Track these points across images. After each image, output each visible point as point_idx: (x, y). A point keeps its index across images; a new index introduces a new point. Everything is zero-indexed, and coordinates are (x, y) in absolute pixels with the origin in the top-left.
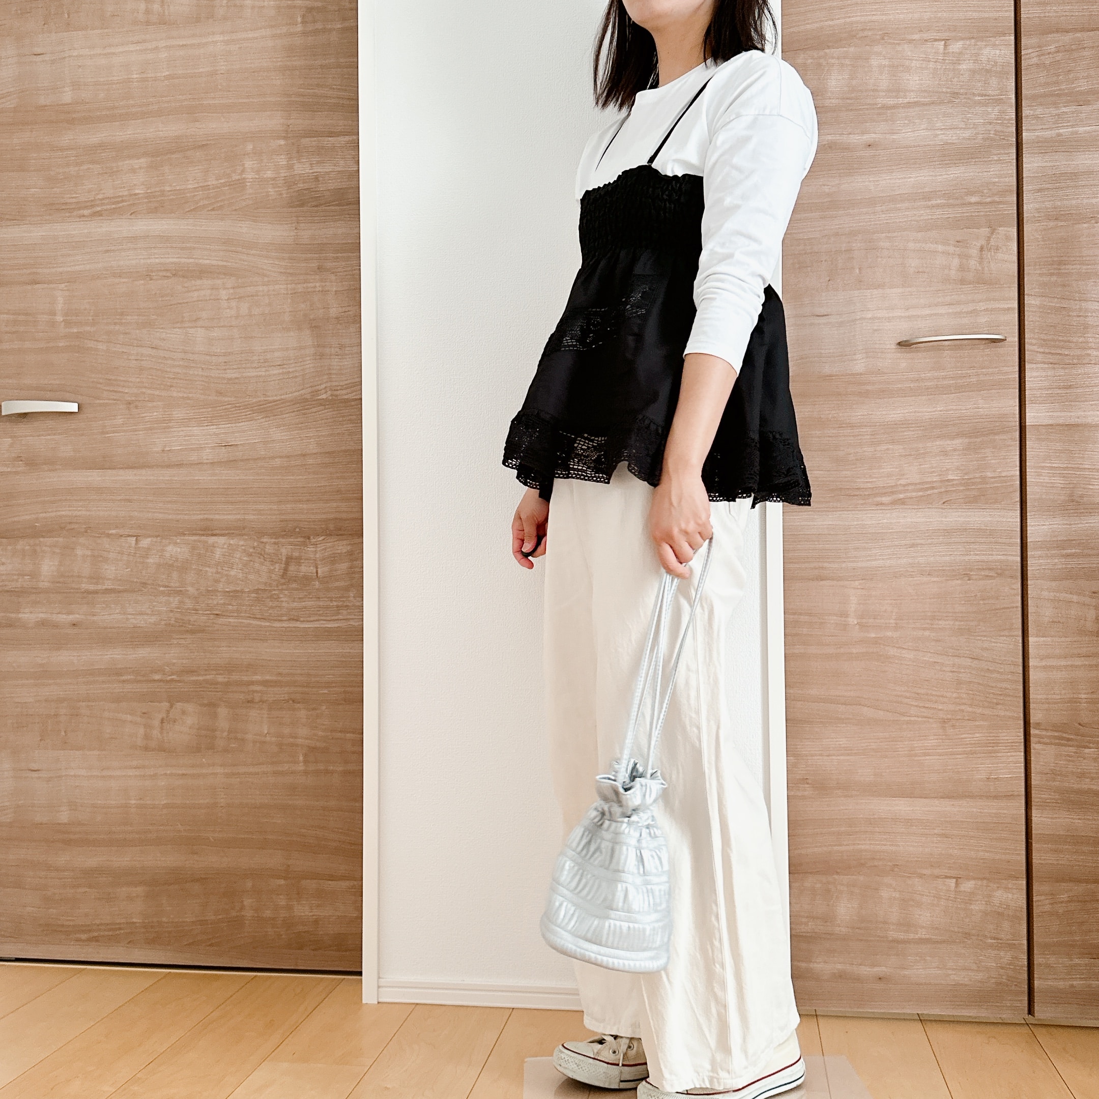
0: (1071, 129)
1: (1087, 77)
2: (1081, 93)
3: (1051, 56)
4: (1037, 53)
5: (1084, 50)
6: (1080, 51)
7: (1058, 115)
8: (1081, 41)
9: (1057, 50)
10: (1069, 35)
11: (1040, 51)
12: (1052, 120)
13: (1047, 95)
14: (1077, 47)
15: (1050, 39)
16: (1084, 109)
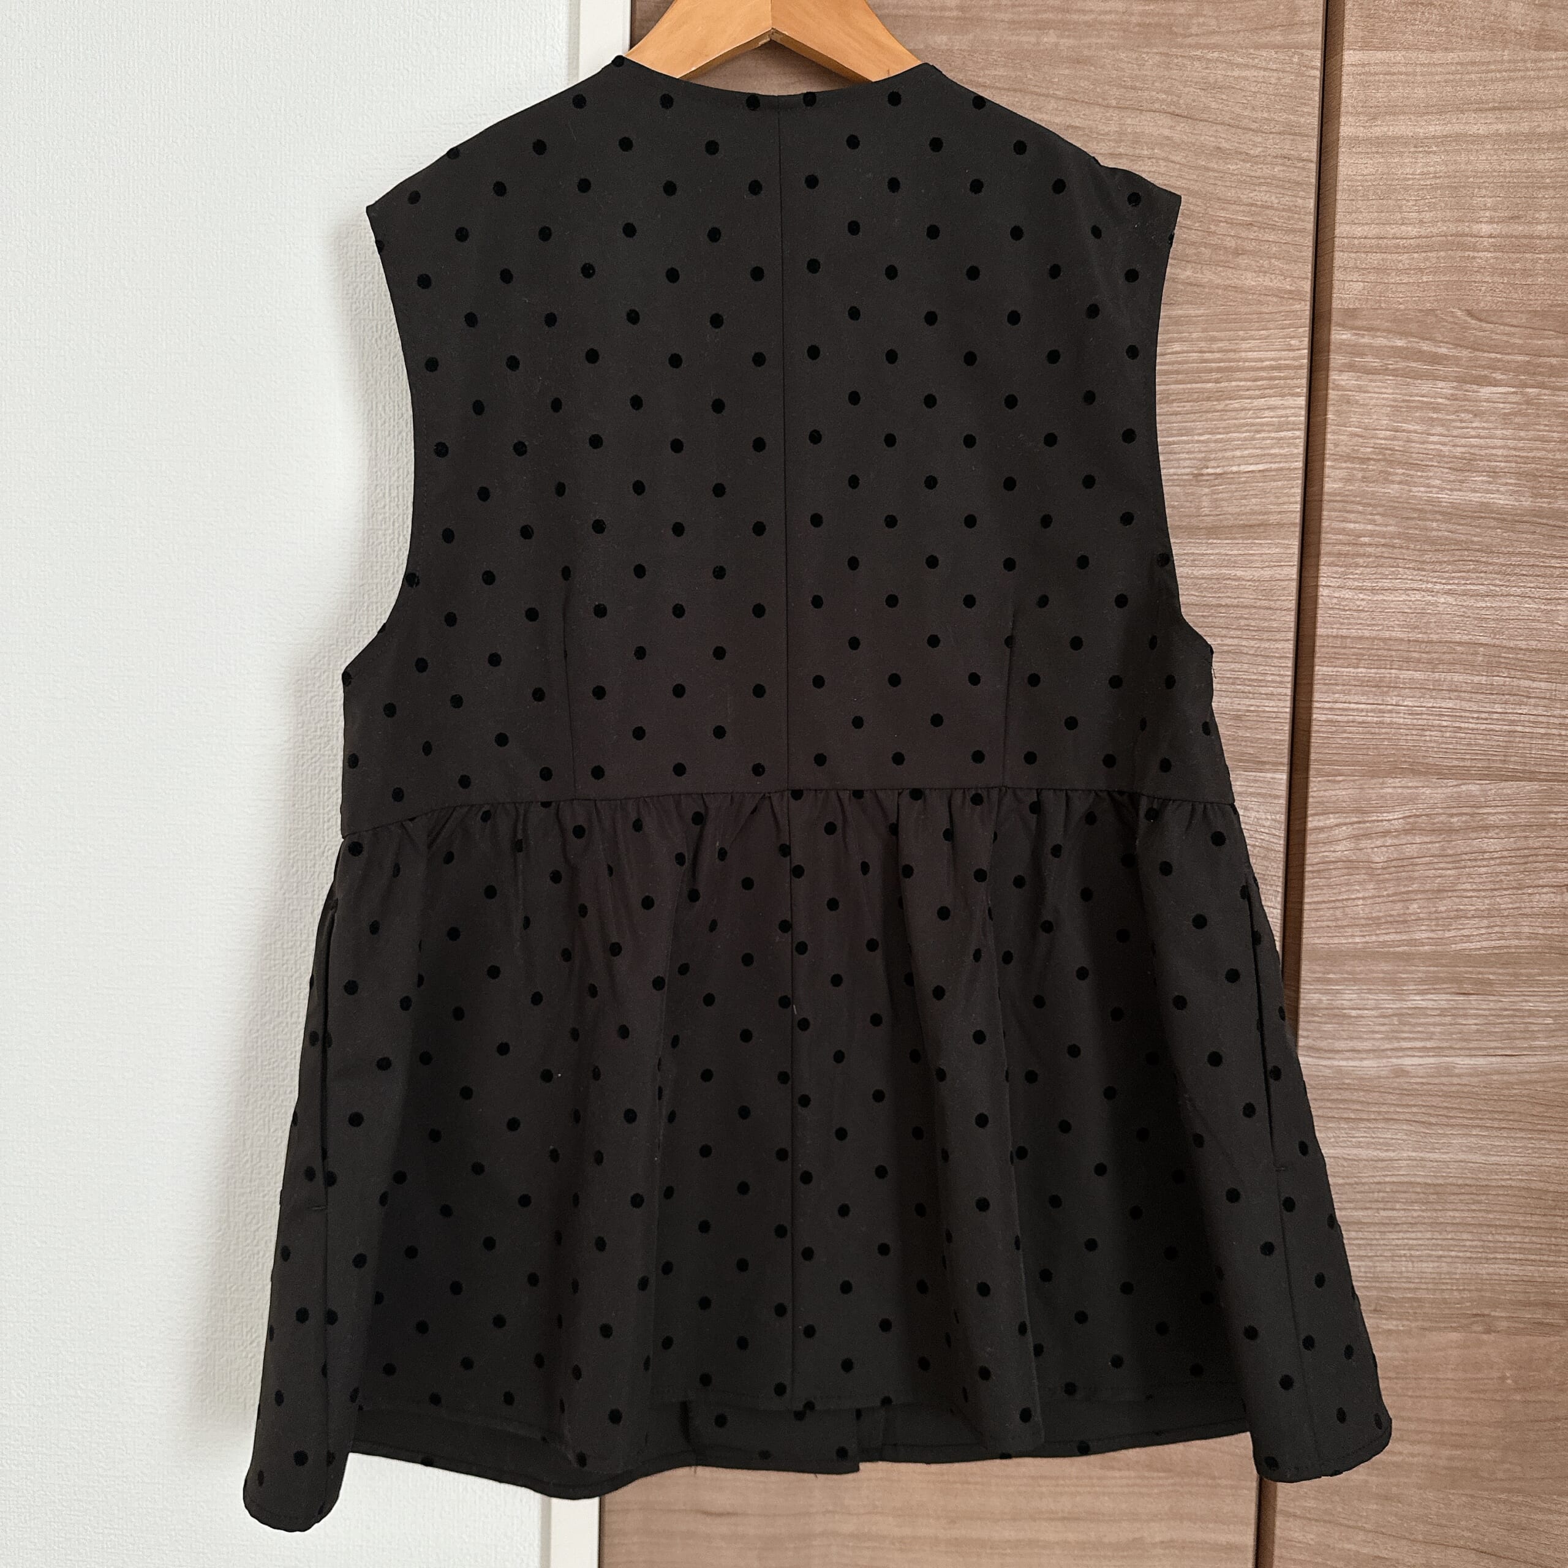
0: (1432, 1060)
1: (1489, 914)
2: (1468, 958)
3: (1389, 842)
4: (1350, 827)
5: (1483, 835)
6: (1474, 835)
7: (1402, 1015)
8: (1478, 807)
9: (1407, 827)
10: (1447, 787)
11: (1359, 822)
12: (1383, 1029)
13: (1374, 953)
14: (1465, 822)
15: (1390, 790)
16: (1475, 1004)
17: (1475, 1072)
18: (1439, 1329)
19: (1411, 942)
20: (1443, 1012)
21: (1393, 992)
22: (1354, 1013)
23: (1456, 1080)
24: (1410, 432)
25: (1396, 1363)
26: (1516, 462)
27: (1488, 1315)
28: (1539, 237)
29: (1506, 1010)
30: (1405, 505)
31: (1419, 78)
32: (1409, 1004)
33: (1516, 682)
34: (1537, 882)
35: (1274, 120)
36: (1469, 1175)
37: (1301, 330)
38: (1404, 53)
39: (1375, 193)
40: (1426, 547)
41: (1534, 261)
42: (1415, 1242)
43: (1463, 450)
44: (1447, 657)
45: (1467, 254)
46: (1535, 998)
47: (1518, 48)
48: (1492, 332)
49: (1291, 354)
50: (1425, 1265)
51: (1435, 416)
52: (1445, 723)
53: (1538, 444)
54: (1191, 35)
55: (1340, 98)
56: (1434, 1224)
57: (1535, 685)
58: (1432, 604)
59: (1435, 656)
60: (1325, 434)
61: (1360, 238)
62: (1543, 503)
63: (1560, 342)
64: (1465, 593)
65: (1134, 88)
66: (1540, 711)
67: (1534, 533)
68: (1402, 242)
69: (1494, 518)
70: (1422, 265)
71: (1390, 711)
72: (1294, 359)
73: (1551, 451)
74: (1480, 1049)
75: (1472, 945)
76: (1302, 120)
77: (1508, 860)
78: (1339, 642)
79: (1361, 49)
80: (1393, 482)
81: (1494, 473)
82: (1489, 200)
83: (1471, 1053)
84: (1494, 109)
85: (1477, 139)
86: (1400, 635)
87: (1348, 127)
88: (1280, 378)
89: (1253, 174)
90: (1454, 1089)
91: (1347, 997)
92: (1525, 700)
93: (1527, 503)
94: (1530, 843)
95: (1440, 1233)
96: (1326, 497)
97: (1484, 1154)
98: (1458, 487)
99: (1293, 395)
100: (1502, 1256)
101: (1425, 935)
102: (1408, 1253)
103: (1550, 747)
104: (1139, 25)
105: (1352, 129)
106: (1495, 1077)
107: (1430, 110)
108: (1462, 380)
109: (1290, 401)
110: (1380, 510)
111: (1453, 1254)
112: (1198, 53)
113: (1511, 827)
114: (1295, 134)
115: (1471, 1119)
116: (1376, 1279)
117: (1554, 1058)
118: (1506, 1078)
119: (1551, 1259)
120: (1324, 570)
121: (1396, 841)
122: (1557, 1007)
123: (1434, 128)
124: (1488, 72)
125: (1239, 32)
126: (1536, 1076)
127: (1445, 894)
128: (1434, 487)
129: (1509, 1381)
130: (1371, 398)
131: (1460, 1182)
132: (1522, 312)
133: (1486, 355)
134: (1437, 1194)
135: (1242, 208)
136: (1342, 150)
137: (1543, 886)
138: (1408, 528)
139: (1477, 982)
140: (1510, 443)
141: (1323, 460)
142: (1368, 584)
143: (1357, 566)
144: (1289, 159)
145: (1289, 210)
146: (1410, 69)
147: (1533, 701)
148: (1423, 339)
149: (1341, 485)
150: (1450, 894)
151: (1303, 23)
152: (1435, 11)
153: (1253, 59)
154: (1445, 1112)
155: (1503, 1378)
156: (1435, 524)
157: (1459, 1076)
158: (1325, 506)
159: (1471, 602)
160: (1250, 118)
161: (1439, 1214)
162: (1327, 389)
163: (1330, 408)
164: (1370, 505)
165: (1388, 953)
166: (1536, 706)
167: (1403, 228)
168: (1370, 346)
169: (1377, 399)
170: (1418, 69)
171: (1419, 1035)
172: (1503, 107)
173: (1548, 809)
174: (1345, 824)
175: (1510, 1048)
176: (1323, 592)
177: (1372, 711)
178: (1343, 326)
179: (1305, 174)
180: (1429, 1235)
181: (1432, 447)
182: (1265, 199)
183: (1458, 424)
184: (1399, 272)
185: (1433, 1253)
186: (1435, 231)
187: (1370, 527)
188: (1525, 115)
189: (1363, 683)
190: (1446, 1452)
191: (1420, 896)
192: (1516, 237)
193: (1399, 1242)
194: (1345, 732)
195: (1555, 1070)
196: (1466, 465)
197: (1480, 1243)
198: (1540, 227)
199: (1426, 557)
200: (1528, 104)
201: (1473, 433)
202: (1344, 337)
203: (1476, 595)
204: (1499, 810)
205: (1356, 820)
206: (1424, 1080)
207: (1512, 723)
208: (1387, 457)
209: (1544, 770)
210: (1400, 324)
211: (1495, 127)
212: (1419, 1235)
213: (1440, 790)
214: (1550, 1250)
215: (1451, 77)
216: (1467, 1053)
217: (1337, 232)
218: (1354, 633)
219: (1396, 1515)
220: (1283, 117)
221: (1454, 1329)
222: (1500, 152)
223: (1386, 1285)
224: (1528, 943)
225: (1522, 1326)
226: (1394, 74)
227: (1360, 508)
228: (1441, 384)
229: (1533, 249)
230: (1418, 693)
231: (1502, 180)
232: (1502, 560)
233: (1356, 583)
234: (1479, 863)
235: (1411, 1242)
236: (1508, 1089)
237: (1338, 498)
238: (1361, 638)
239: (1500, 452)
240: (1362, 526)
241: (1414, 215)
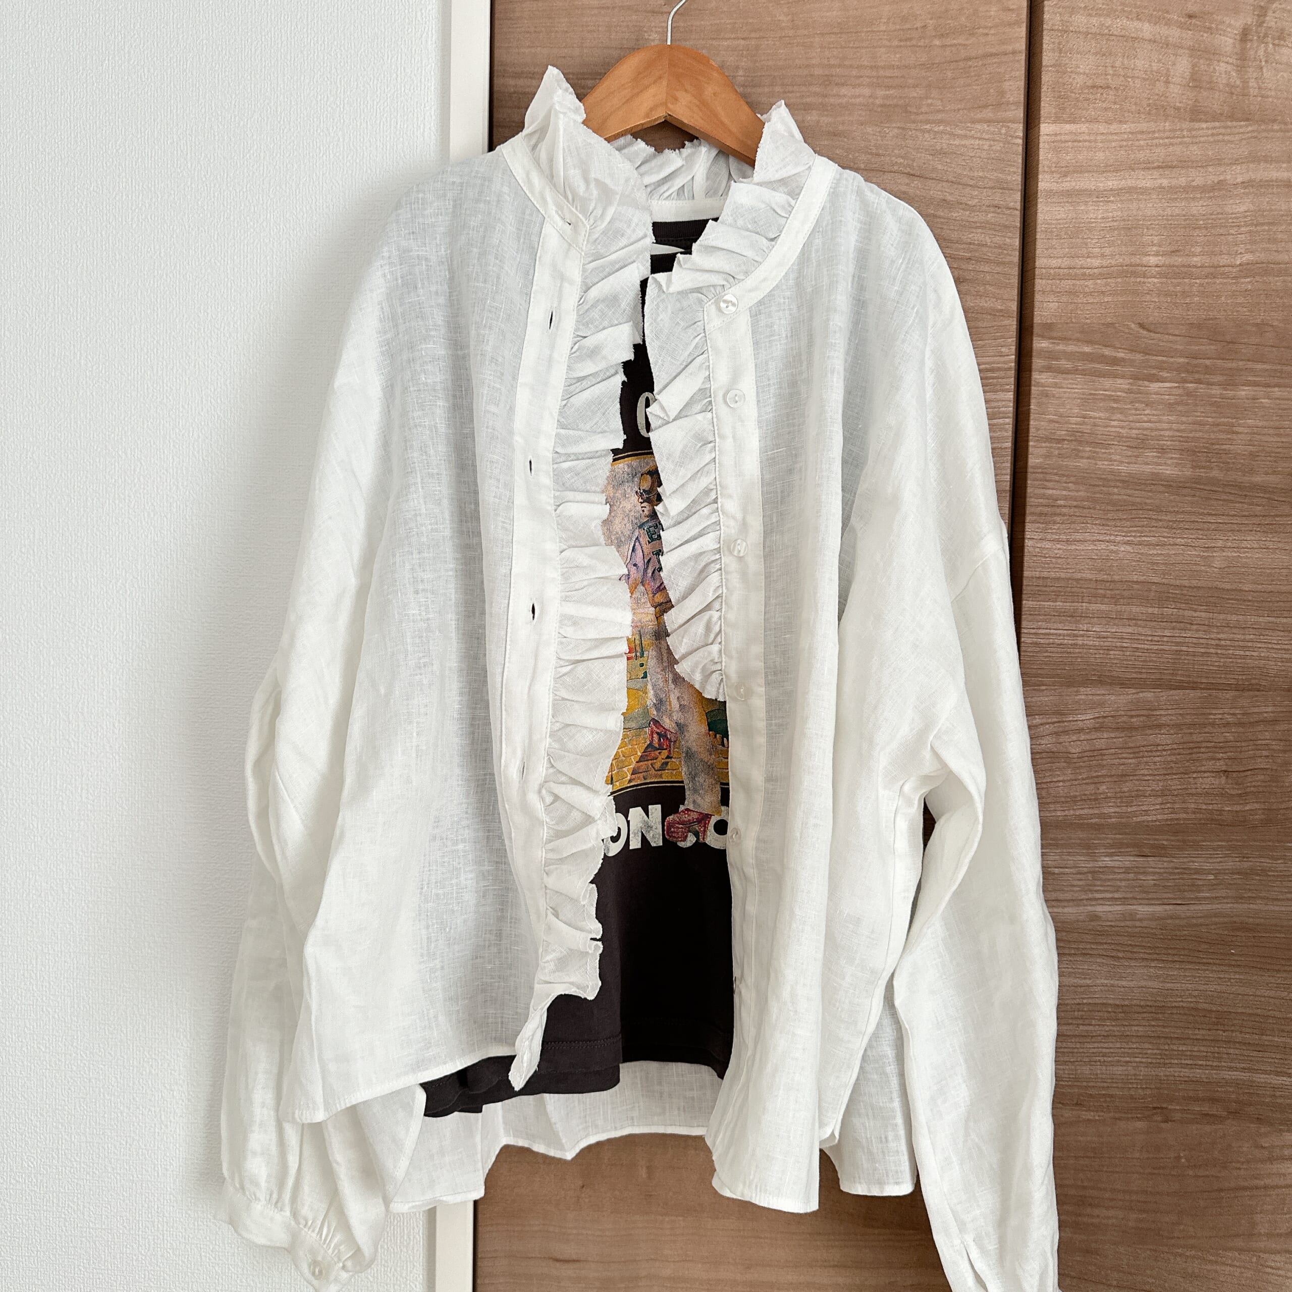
0: (1119, 908)
1: (1162, 793)
2: (1146, 828)
3: (1083, 737)
5: (1157, 731)
6: (1150, 732)
7: (1094, 872)
8: (1152, 710)
9: (1097, 725)
10: (1128, 694)
11: (1059, 722)
12: (1080, 883)
13: (1071, 824)
14: (1144, 721)
15: (1083, 697)
16: (1152, 864)
17: (1153, 918)
18: (1128, 1119)
19: (1100, 816)
20: (1127, 870)
21: (1088, 855)
22: (1056, 871)
23: (1138, 924)
24: (1096, 418)
25: (1094, 1145)
26: (1180, 441)
27: (1166, 1108)
28: (1195, 267)
29: (1177, 868)
30: (1093, 475)
31: (1101, 145)
32: (1100, 864)
33: (1181, 612)
34: (1199, 769)
35: (986, 177)
36: (1150, 998)
37: (1010, 340)
38: (1087, 125)
39: (1066, 233)
40: (1109, 508)
41: (1191, 285)
42: (1108, 1050)
43: (1137, 432)
44: (1126, 593)
45: (1138, 280)
46: (1200, 860)
47: (1177, 120)
48: (1160, 340)
49: (1002, 359)
50: (1115, 1068)
51: (1115, 405)
52: (1125, 645)
53: (1197, 427)
54: (922, 113)
55: (1038, 160)
56: (1124, 1037)
57: (1195, 614)
58: (1114, 552)
59: (1117, 592)
60: (1028, 420)
61: (1055, 268)
62: (1202, 473)
63: (1212, 347)
64: (1140, 544)
65: (878, 155)
66: (1201, 634)
67: (1194, 496)
68: (1088, 271)
69: (1162, 485)
70: (1104, 289)
71: (1082, 636)
72: (1005, 363)
73: (1207, 432)
74: (1157, 899)
75: (1150, 818)
76: (1009, 178)
77: (1176, 752)
78: (1041, 582)
79: (1054, 122)
80: (1082, 457)
81: (1162, 450)
82: (1156, 238)
83: (1150, 902)
84: (1159, 167)
85: (1145, 191)
86: (1089, 576)
87: (1045, 183)
88: (993, 378)
89: (971, 220)
90: (1137, 930)
91: (1051, 858)
92: (1189, 626)
93: (1188, 472)
94: (1195, 738)
95: (1127, 1043)
96: (1030, 470)
97: (1162, 982)
98: (1133, 460)
99: (1003, 391)
100: (1176, 1061)
101: (1112, 810)
102: (1102, 1059)
103: (1209, 663)
104: (882, 106)
105: (1048, 185)
106: (1169, 921)
107: (1108, 169)
108: (1135, 378)
109: (1001, 395)
110: (1072, 479)
111: (1137, 1060)
112: (928, 127)
113: (1178, 726)
114: (1004, 189)
115: (1150, 954)
116: (1076, 1079)
117: (1215, 907)
118: (1177, 921)
119: (1215, 1064)
120: (1028, 526)
121: (1088, 737)
122: (1217, 866)
123: (1112, 182)
124: (1153, 139)
125: (959, 110)
126: (1201, 921)
127: (1128, 778)
128: (1115, 461)
129: (1183, 1160)
130: (1065, 393)
131: (1142, 1003)
132: (1182, 325)
133: (1154, 358)
134: (1123, 1012)
135: (962, 246)
136: (1040, 200)
137: (1205, 772)
138: (1095, 493)
139: (1153, 846)
140: (1174, 426)
141: (1028, 441)
142: (1063, 537)
143: (1055, 523)
144: (999, 208)
145: (1000, 247)
146: (1092, 138)
147: (1195, 627)
148: (1106, 346)
149: (1041, 460)
150: (1131, 778)
151: (1008, 103)
152: (1111, 93)
153: (970, 131)
154: (1129, 948)
155: (1178, 1158)
156: (1116, 490)
157: (1140, 920)
158: (1029, 476)
159: (1145, 550)
160: (969, 176)
161: (1126, 1028)
162: (1030, 386)
163: (1033, 401)
164: (1063, 475)
165: (1082, 824)
166: (1197, 631)
167: (1089, 260)
168: (1065, 352)
169: (1069, 393)
170: (1098, 138)
171: (1108, 888)
172: (1166, 166)
173: (1208, 711)
174: (1048, 723)
175: (1180, 898)
176: (1028, 543)
177: (1068, 635)
178: (1043, 337)
179: (1011, 219)
180: (1118, 1045)
181: (1113, 429)
182: (980, 239)
183: (1133, 412)
184: (1086, 294)
185: (1122, 1059)
186: (1113, 262)
187: (1064, 493)
188: (1182, 172)
189: (1061, 614)
190: (1133, 1216)
191: (1107, 779)
192: (1177, 267)
193: (1095, 1050)
194: (1047, 651)
195: (1216, 916)
196: (1140, 444)
197: (1158, 1052)
198: (1195, 259)
199: (1110, 516)
200: (1184, 164)
201: (1145, 419)
202: (1043, 345)
203: (1149, 544)
204: (1170, 712)
205: (1056, 720)
206: (1113, 924)
207: (1177, 644)
208: (1078, 438)
209: (1204, 681)
210: (1086, 335)
211: (1159, 181)
212: (1111, 1045)
213: (1122, 697)
214: (1214, 1057)
215: (1125, 143)
216: (1146, 902)
217: (1037, 263)
218: (1053, 575)
219: (1095, 1265)
220: (995, 175)
221: (1139, 1119)
222: (1163, 201)
223: (1085, 1084)
224: (1193, 816)
225: (1193, 1117)
226: (1080, 141)
227: (1057, 478)
228: (1119, 381)
229: (1191, 276)
230: (1104, 621)
231: (1165, 222)
232: (1168, 518)
233: (1054, 536)
234: (1154, 754)
235: (1104, 1050)
236: (1179, 930)
237: (1040, 470)
238: (1058, 579)
239: (1167, 433)
240: (1058, 492)
241: (1097, 250)
